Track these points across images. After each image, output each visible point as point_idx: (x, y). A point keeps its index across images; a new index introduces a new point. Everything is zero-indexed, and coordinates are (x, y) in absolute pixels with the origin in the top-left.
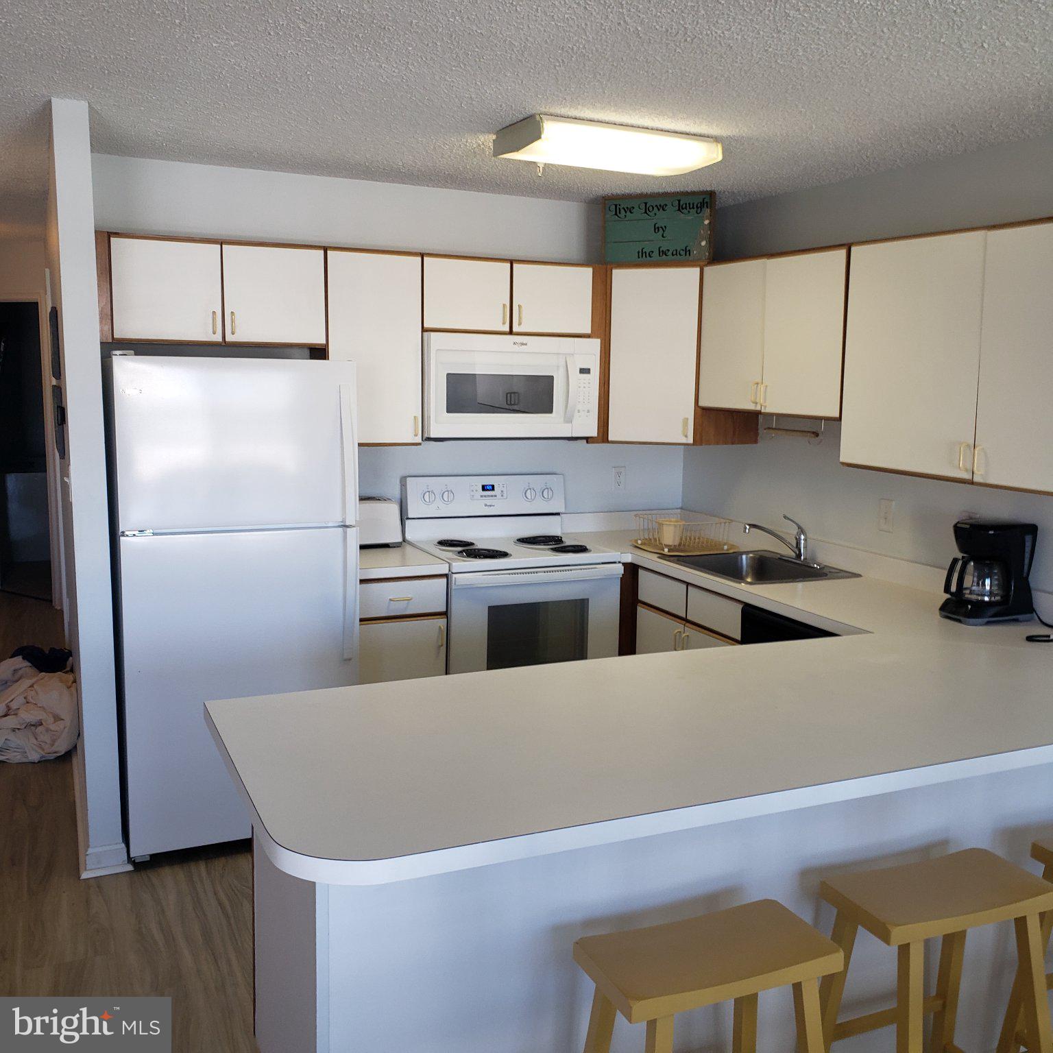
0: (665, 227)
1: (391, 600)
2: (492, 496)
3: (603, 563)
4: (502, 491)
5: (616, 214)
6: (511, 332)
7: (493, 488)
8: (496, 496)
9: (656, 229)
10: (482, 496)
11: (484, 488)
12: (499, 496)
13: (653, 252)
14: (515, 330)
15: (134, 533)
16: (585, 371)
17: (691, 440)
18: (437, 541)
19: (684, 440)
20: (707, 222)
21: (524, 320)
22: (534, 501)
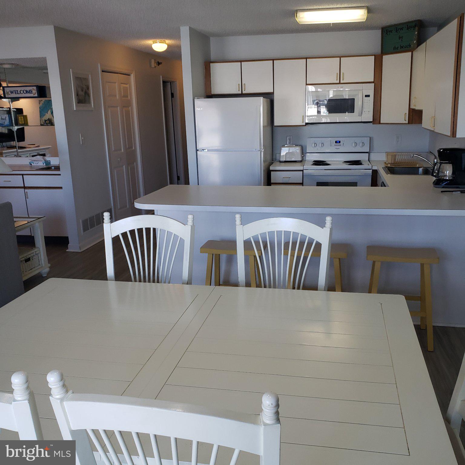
0: (403, 36)
1: (283, 178)
2: (339, 145)
3: (365, 169)
4: (343, 143)
5: (387, 34)
6: (340, 83)
7: (340, 142)
8: (341, 145)
9: (400, 38)
10: (335, 145)
11: (336, 142)
12: (342, 145)
13: (398, 47)
14: (342, 82)
15: (201, 150)
16: (367, 96)
17: (407, 122)
18: (313, 160)
19: (405, 122)
20: (416, 33)
21: (345, 78)
22: (357, 147)
